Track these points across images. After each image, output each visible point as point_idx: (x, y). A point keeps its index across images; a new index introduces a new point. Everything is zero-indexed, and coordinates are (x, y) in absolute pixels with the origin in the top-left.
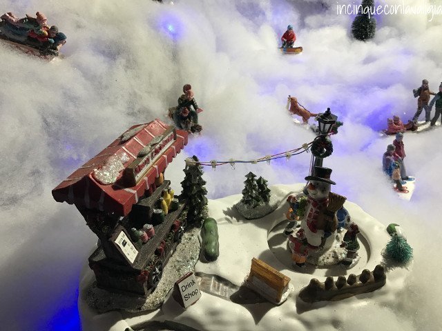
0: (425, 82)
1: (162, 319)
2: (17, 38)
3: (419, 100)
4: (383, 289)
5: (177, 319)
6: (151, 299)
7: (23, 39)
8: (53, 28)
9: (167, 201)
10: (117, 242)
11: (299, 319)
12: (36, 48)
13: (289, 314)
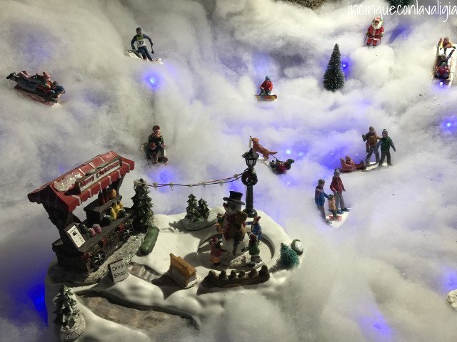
0: (371, 129)
1: (98, 290)
2: (29, 89)
3: (367, 144)
4: (266, 283)
5: (108, 290)
6: (92, 275)
7: (33, 90)
8: (55, 83)
9: (116, 210)
10: (69, 232)
11: (198, 299)
12: (42, 96)
13: (191, 295)
